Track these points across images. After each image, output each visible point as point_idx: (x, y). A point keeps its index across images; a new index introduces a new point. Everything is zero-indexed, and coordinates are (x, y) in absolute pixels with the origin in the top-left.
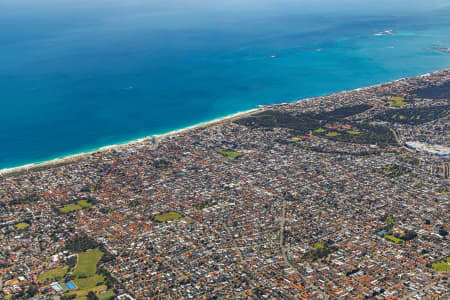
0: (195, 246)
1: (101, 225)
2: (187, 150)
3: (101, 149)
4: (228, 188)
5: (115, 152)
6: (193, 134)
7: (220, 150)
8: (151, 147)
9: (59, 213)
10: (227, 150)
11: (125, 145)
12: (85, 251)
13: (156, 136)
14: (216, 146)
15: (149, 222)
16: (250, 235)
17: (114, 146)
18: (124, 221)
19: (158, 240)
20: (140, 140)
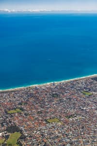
0: (62, 136)
1: (23, 121)
2: (68, 90)
3: (31, 86)
4: (83, 110)
5: (36, 88)
6: (72, 83)
7: (83, 91)
8: (52, 87)
9: (7, 114)
10: (86, 92)
11: (41, 85)
12: (14, 132)
13: (56, 82)
14: (81, 89)
15: (45, 122)
16: (89, 134)
17: (36, 85)
18: (34, 120)
19: (46, 131)
20: (48, 83)
